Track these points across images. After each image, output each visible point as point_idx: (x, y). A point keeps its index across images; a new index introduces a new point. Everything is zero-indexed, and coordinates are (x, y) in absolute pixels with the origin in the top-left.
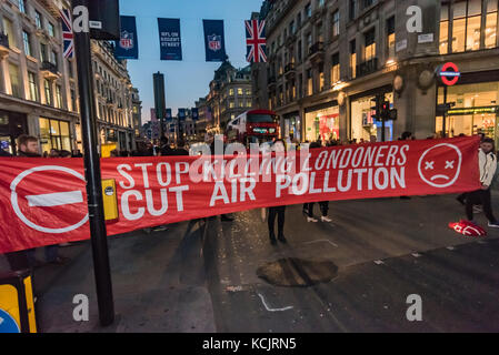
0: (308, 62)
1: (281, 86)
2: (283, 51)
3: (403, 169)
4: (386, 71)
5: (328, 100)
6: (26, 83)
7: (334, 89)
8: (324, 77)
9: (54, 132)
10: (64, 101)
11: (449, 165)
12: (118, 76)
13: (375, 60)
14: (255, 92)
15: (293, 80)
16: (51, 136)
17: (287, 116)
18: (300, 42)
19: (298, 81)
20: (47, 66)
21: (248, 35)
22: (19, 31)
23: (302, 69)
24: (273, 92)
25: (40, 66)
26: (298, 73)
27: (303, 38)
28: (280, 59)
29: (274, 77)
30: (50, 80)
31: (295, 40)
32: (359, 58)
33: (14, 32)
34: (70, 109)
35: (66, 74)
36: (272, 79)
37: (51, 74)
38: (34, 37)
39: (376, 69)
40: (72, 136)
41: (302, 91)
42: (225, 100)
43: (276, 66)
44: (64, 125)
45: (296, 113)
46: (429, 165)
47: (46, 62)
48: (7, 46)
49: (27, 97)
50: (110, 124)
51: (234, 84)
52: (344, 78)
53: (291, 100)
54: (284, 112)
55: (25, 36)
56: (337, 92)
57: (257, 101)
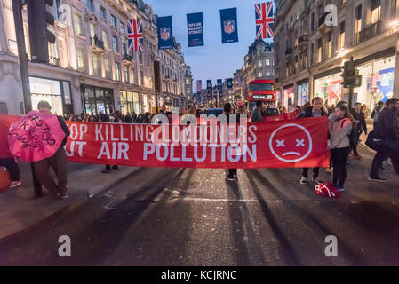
0: (318, 33)
1: (297, 57)
2: (299, 24)
3: (254, 147)
4: (388, 34)
5: (334, 67)
6: (113, 69)
7: (338, 56)
8: (333, 45)
9: (129, 100)
10: (136, 79)
11: (300, 143)
12: (174, 58)
13: (379, 23)
14: (277, 63)
15: (306, 50)
16: (128, 103)
17: (300, 83)
18: (313, 14)
19: (310, 51)
20: (126, 57)
21: (257, 17)
22: (111, 37)
23: (313, 39)
24: (290, 62)
25: (121, 57)
26: (310, 43)
27: (315, 10)
28: (297, 32)
29: (291, 49)
30: (127, 66)
31: (309, 13)
32: (364, 23)
33: (108, 38)
34: (140, 84)
35: (138, 61)
36: (289, 51)
37: (128, 62)
38: (119, 39)
39: (379, 32)
40: (141, 102)
41: (313, 59)
42: (255, 71)
43: (293, 38)
44: (136, 96)
45: (306, 80)
46: (281, 143)
47: (126, 54)
48: (103, 48)
49: (114, 79)
50: (166, 93)
51: (263, 57)
52: (349, 44)
53: (304, 69)
54: (297, 80)
55: (114, 39)
56: (341, 59)
57: (277, 71)
